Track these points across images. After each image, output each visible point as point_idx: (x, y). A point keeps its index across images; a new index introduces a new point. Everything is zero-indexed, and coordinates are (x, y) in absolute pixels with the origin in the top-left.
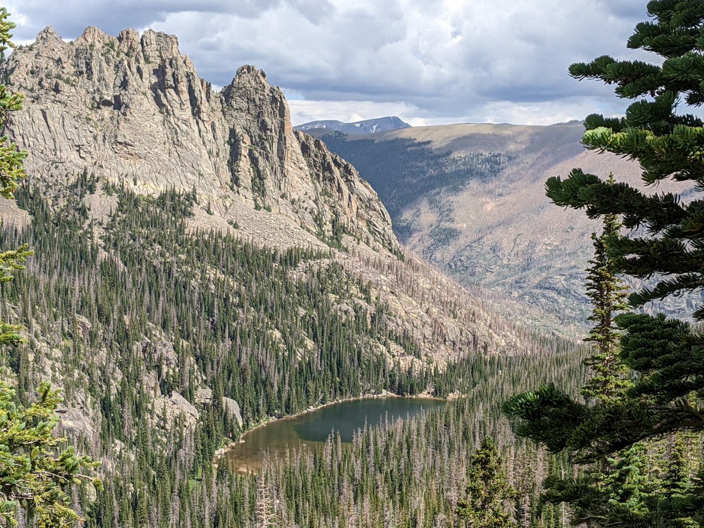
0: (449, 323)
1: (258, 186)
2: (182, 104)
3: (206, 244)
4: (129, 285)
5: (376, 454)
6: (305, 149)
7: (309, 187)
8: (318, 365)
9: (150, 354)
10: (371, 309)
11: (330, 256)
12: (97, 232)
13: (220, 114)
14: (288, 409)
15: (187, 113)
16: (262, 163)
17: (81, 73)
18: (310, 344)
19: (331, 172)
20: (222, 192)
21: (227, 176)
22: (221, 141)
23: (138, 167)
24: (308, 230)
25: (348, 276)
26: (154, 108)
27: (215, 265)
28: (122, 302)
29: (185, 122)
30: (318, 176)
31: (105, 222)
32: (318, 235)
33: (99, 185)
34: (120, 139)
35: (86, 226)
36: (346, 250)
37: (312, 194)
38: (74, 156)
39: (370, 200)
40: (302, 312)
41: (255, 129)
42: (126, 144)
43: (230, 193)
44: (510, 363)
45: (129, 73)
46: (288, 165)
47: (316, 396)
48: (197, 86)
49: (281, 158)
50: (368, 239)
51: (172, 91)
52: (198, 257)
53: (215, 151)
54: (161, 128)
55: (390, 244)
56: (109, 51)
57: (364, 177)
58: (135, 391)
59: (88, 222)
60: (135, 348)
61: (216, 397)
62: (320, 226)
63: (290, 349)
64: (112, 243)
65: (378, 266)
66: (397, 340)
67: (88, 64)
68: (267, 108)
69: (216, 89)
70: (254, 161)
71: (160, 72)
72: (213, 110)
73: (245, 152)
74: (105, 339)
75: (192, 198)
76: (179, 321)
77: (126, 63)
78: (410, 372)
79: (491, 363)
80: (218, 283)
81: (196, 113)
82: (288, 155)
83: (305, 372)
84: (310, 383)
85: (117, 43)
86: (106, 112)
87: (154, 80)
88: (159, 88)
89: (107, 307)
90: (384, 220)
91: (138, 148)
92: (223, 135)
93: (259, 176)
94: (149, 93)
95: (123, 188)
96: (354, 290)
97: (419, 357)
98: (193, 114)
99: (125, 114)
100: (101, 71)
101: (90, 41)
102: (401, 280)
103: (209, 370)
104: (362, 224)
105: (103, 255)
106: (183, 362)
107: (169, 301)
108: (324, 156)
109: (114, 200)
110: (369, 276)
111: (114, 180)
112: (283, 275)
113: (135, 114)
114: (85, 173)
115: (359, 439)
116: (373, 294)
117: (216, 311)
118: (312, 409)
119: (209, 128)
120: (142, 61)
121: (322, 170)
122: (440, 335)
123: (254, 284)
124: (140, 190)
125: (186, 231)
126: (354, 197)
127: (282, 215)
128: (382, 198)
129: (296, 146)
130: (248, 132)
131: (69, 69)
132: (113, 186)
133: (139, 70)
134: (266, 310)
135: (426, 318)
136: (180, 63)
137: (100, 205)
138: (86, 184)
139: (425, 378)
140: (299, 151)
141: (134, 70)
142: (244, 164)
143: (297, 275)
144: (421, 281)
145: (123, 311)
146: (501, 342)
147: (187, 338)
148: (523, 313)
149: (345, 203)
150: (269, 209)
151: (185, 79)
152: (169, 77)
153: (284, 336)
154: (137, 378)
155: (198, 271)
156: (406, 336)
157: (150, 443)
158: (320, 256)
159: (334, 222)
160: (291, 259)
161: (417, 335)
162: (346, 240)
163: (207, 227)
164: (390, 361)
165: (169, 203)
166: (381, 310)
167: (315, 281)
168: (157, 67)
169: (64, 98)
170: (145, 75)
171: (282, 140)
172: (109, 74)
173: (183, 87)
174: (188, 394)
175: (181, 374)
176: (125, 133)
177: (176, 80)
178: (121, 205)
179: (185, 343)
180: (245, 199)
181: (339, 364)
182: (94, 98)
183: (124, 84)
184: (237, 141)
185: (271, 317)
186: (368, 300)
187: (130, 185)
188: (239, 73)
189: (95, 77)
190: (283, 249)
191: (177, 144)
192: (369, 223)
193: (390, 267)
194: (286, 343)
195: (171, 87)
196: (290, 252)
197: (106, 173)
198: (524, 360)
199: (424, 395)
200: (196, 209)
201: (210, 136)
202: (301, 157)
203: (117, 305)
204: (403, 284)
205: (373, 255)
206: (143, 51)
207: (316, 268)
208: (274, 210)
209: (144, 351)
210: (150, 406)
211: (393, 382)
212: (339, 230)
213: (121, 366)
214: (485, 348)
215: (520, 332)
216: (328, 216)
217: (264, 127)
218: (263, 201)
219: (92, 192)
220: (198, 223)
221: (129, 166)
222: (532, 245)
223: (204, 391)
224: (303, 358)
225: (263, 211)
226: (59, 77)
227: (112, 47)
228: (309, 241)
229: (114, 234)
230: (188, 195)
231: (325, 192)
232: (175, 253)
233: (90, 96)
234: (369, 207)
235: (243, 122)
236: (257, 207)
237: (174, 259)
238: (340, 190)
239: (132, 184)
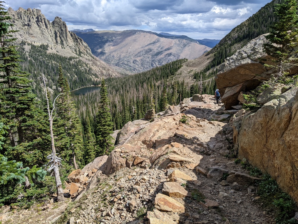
0: (104, 71)
1: (62, 43)
2: (43, 25)
3: (52, 56)
4: (36, 65)
5: (90, 97)
6: (71, 35)
7: (73, 43)
8: (78, 80)
9: (41, 79)
10: (88, 69)
11: (79, 58)
12: (27, 54)
13: (52, 28)
14: (72, 89)
15: (45, 27)
16: (62, 38)
17: (19, 18)
18: (76, 76)
19: (78, 40)
20: (54, 45)
21: (55, 41)
22: (53, 33)
23: (35, 39)
24: (74, 53)
25: (83, 62)
26: (37, 26)
27: (54, 60)
28: (34, 69)
29: (44, 29)
30: (75, 41)
31: (29, 51)
32: (76, 54)
33: (26, 43)
34: (30, 33)
35: (24, 52)
36: (82, 57)
37: (74, 45)
38: (20, 37)
39: (86, 46)
40: (74, 70)
41: (60, 31)
42: (31, 34)
43: (56, 45)
44: (116, 79)
45: (30, 18)
46: (68, 39)
47: (78, 87)
48: (46, 21)
49: (66, 37)
50: (86, 54)
51: (41, 22)
52: (50, 59)
53: (52, 36)
54: (39, 30)
55: (91, 55)
56: (25, 13)
57: (85, 41)
58: (39, 87)
59: (25, 52)
60: (38, 78)
61: (57, 88)
62: (76, 52)
63: (72, 77)
64: (31, 56)
65: (89, 60)
66: (94, 75)
67: (21, 16)
68: (62, 26)
69: (51, 22)
70: (60, 38)
71: (37, 18)
72: (50, 27)
73: (58, 36)
74: (31, 77)
75: (47, 46)
76: (47, 72)
77: (29, 16)
78: (97, 81)
79: (113, 79)
80: (55, 64)
81: (47, 27)
82: (68, 36)
83: (75, 82)
84: (76, 84)
85: (27, 11)
86: (26, 27)
87: (36, 20)
88: (38, 22)
89: (31, 70)
90: (90, 50)
91: (34, 35)
92: (53, 32)
93: (62, 41)
94: (36, 23)
95: (32, 44)
96: (84, 65)
97: (98, 78)
98: (46, 27)
99: (30, 27)
100: (24, 18)
101: (21, 11)
102: (94, 63)
103: (55, 82)
104: (85, 51)
105: (29, 59)
106: (49, 81)
107: (45, 68)
108: (76, 37)
109: (30, 47)
110: (87, 62)
111: (30, 42)
112: (69, 62)
113: (33, 28)
114: (23, 41)
115: (86, 95)
116: (88, 66)
117: (55, 70)
118: (77, 89)
119: (50, 30)
120: (33, 15)
121: (75, 40)
122: (102, 74)
123: (63, 64)
124: (35, 44)
125: (47, 53)
126: (83, 46)
127: (67, 49)
128: (89, 46)
129: (69, 35)
130: (59, 31)
131: (16, 17)
132: (30, 44)
133: (33, 17)
134: (66, 69)
135: (99, 70)
136: (42, 16)
137: (27, 48)
138: (23, 43)
139: (100, 82)
140: (70, 36)
141: (32, 17)
142: (58, 38)
143: (72, 62)
144: (98, 63)
145: (35, 70)
146: (114, 75)
147: (50, 76)
148: (119, 69)
149: (81, 47)
150: (65, 48)
151: (43, 20)
152: (40, 19)
153: (70, 75)
154: (39, 84)
155: (50, 62)
156: (96, 74)
157: (43, 97)
158: (76, 58)
159: (79, 51)
160: (70, 59)
161: (98, 74)
162: (82, 55)
163: (51, 52)
164: (92, 79)
165: (42, 47)
166: (90, 69)
167: (76, 63)
168: (37, 17)
169: (16, 24)
170: (34, 19)
171: (66, 33)
172: (26, 18)
173: (43, 21)
174: (51, 87)
175: (49, 83)
176: (31, 32)
177: (41, 20)
178: (32, 48)
179: (49, 77)
180: (59, 46)
181: (82, 80)
182: (23, 24)
183: (30, 21)
184: (56, 33)
185: (67, 71)
186: (87, 67)
187: (33, 43)
188: (55, 18)
189: (23, 19)
190: (69, 57)
191: (43, 34)
192: (86, 51)
193: (91, 60)
194: (71, 76)
195: (40, 21)
196: (70, 57)
197: (28, 41)
198: (119, 78)
199: (100, 86)
200: (49, 48)
201: (50, 32)
202: (71, 37)
203: (33, 69)
204: (95, 64)
205: (88, 58)
206: (33, 13)
207: (76, 61)
208: (66, 48)
209: (40, 79)
210: (43, 90)
211: (93, 83)
212: (80, 53)
213: (35, 82)
214: (111, 76)
215: (118, 73)
216: (78, 50)
217: (62, 30)
218: (63, 47)
219: (25, 45)
220: (49, 51)
221: (33, 39)
222: (120, 55)
223: (54, 87)
224: (75, 79)
225: (63, 49)
226: (14, 19)
227: (26, 12)
228: (74, 55)
229: (31, 54)
230: (47, 45)
231: (76, 45)
232: (45, 58)
233: (22, 23)
234: (86, 48)
235: (57, 29)
236: (62, 48)
237: (45, 59)
238: (80, 44)
239: (34, 43)
